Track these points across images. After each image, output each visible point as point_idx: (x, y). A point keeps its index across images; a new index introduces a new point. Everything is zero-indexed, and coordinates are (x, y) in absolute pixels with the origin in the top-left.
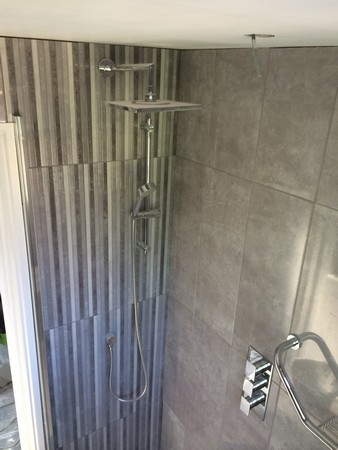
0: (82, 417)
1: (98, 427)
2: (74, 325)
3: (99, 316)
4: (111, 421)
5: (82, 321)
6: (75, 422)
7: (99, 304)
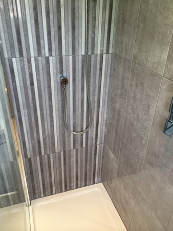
0: (44, 139)
1: (56, 151)
2: (33, 59)
3: (54, 58)
4: (67, 149)
5: (40, 58)
6: (39, 142)
7: (53, 46)
